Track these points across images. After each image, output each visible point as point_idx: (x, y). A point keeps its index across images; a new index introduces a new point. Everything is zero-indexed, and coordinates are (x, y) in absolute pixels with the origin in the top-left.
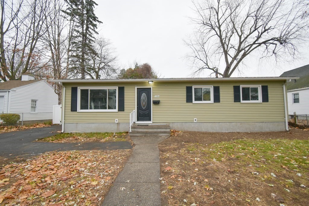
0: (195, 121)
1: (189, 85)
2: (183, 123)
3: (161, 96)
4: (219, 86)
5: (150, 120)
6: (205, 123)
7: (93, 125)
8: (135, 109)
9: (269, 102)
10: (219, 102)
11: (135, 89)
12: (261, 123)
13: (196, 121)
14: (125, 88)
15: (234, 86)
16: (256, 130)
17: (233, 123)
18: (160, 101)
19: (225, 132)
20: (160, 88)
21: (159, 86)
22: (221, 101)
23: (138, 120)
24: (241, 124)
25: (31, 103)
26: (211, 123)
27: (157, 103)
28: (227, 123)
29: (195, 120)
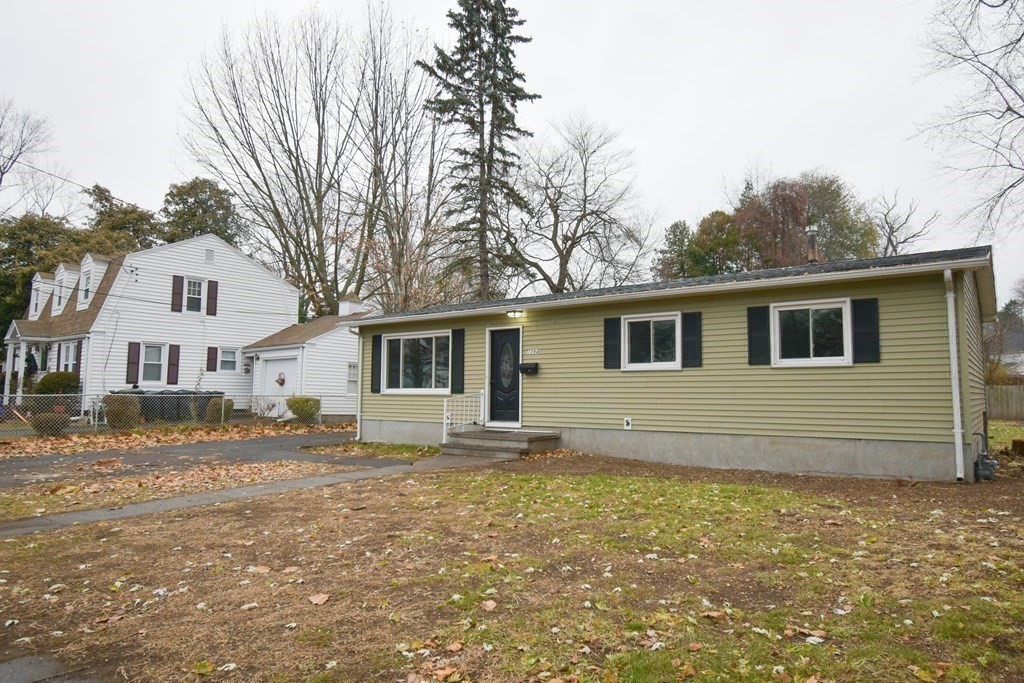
0: (626, 428)
1: (612, 315)
2: (597, 432)
3: (543, 352)
4: (700, 313)
5: (515, 418)
6: (655, 435)
7: (407, 427)
8: (484, 388)
9: (883, 363)
10: (700, 365)
11: (484, 334)
12: (852, 443)
13: (629, 428)
14: (466, 333)
15: (749, 310)
16: (831, 468)
17: (746, 440)
18: (541, 366)
19: (718, 467)
20: (540, 328)
21: (539, 323)
22: (704, 362)
23: (493, 417)
24: (773, 443)
25: (347, 370)
26: (675, 436)
27: (533, 370)
28: (726, 437)
29: (628, 424)
